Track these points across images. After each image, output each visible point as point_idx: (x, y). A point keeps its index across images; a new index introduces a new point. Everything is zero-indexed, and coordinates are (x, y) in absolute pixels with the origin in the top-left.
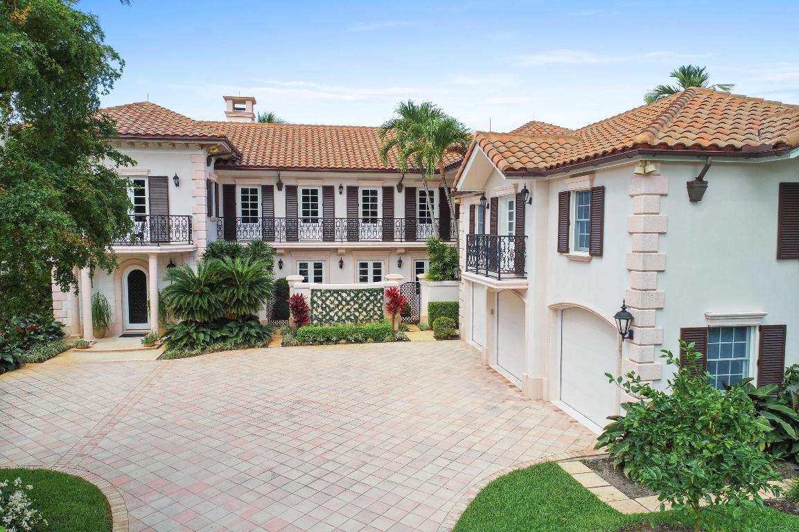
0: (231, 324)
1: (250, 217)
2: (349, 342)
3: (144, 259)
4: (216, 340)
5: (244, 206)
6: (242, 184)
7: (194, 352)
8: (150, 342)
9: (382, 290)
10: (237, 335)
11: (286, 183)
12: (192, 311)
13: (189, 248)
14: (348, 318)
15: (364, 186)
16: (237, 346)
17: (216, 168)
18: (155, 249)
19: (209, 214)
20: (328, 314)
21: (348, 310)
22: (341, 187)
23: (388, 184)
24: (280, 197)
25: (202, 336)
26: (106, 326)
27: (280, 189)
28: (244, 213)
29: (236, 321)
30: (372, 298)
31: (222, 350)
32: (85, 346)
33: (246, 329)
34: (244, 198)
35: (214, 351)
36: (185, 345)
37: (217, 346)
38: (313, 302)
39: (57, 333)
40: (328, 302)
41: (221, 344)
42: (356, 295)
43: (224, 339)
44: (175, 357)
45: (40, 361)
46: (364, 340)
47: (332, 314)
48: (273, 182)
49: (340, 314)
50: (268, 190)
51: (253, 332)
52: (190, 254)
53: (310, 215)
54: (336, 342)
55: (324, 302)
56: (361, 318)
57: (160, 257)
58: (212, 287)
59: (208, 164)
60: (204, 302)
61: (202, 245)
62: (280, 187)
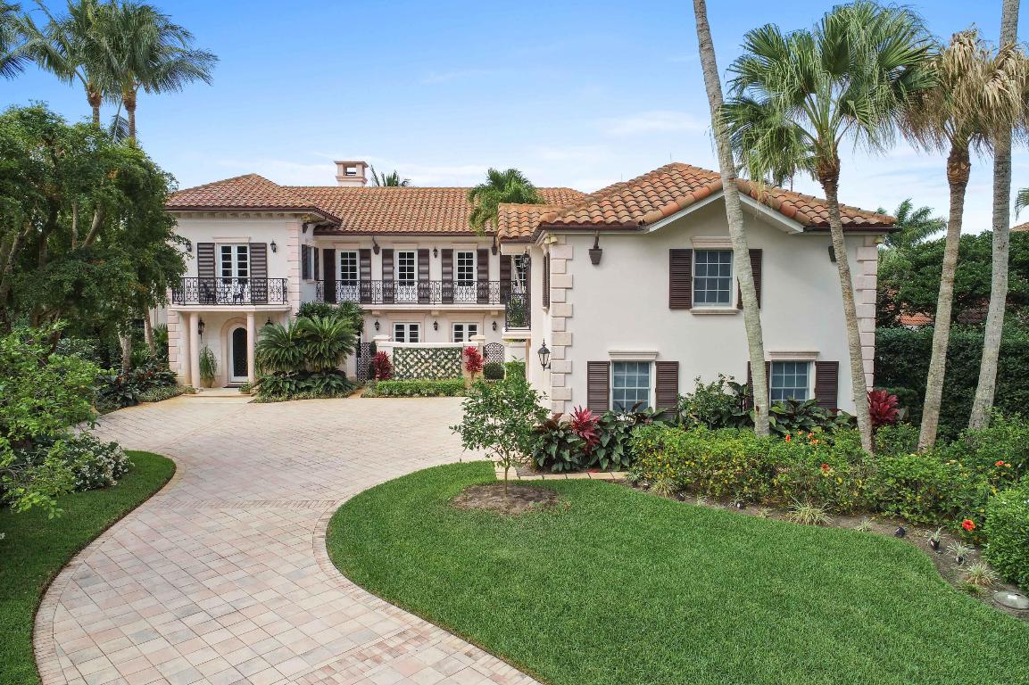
0: (316, 376)
1: (349, 280)
2: (422, 395)
3: (242, 317)
4: (301, 390)
5: (344, 269)
6: (342, 247)
7: (280, 399)
8: (246, 390)
9: (460, 349)
12: (279, 363)
13: (283, 308)
14: (426, 375)
15: (458, 249)
16: (318, 396)
17: (316, 233)
18: (252, 308)
19: (305, 275)
20: (408, 371)
21: (427, 368)
22: (435, 250)
23: (482, 247)
24: (377, 261)
25: (288, 387)
26: (212, 378)
27: (377, 253)
29: (320, 373)
30: (450, 357)
31: (305, 398)
32: (192, 392)
33: (328, 380)
35: (298, 399)
36: (274, 393)
37: (301, 394)
38: (395, 359)
39: (170, 380)
40: (408, 360)
41: (305, 393)
42: (435, 354)
44: (264, 401)
45: (155, 401)
47: (412, 371)
48: (370, 246)
49: (419, 371)
50: (365, 254)
51: (334, 383)
52: (286, 313)
53: (407, 277)
54: (411, 395)
55: (404, 360)
56: (440, 375)
57: (256, 315)
58: (298, 342)
59: (304, 231)
60: (289, 355)
61: (295, 305)
62: (377, 251)
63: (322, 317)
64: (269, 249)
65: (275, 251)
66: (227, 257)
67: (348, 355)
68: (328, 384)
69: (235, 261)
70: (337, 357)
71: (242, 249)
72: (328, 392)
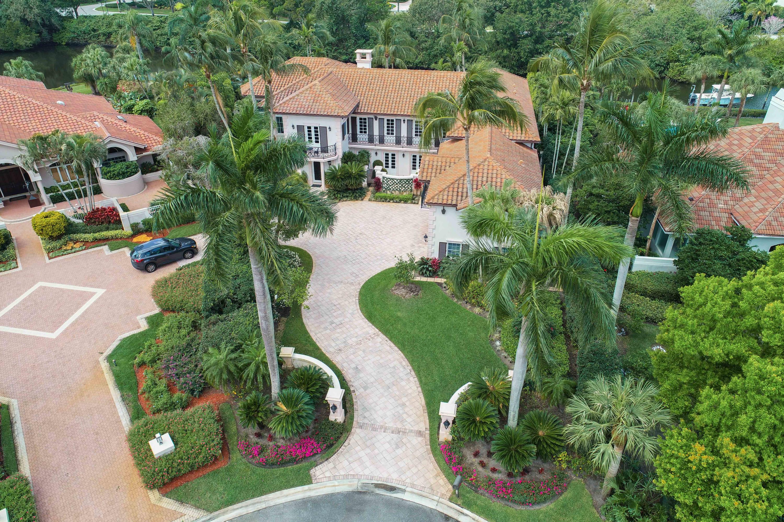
0: (350, 192)
2: (394, 202)
4: (344, 197)
5: (361, 126)
9: (412, 179)
10: (351, 196)
11: (379, 117)
12: (335, 187)
13: (335, 158)
14: (397, 190)
16: (351, 200)
19: (344, 136)
24: (376, 123)
25: (339, 195)
27: (376, 120)
28: (361, 129)
30: (407, 182)
34: (360, 123)
35: (343, 201)
38: (384, 182)
41: (346, 199)
42: (400, 181)
43: (347, 196)
46: (400, 201)
47: (390, 187)
48: (373, 117)
50: (371, 120)
53: (390, 131)
54: (389, 202)
55: (387, 182)
58: (343, 177)
59: (343, 119)
61: (340, 154)
63: (351, 162)
65: (330, 130)
66: (310, 131)
68: (355, 196)
69: (313, 133)
71: (316, 128)
72: (356, 199)
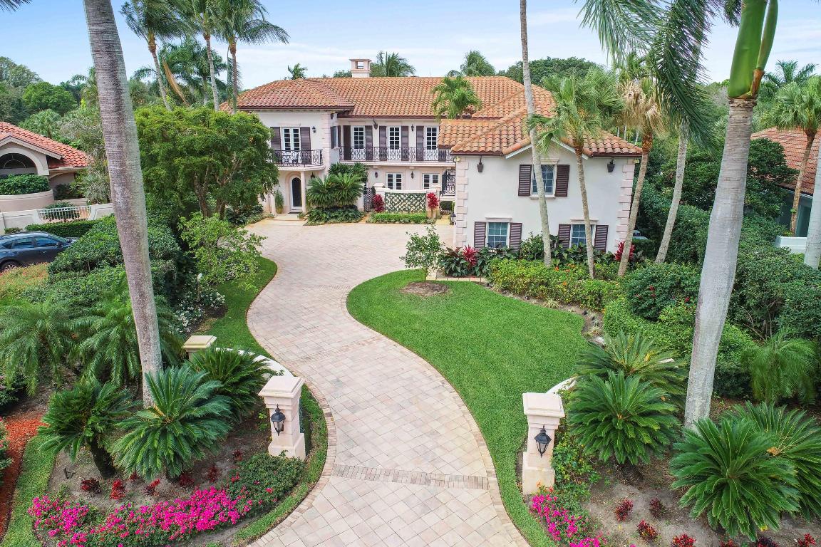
0: (340, 210)
1: (359, 145)
3: (299, 173)
4: (332, 218)
6: (354, 125)
7: (321, 223)
8: (301, 216)
9: (425, 194)
10: (342, 216)
11: (380, 124)
12: (320, 203)
14: (404, 210)
15: (427, 126)
16: (342, 221)
17: (338, 118)
18: (304, 168)
19: (333, 146)
20: (394, 207)
21: (405, 205)
25: (325, 215)
26: (282, 207)
27: (376, 128)
28: (356, 143)
29: (342, 208)
30: (419, 199)
31: (334, 223)
32: (271, 217)
33: (347, 213)
34: (356, 134)
35: (331, 223)
36: (317, 219)
37: (332, 221)
39: (260, 210)
40: (393, 200)
41: (334, 220)
42: (409, 197)
43: (336, 217)
44: (311, 225)
45: (254, 222)
46: (410, 222)
47: (396, 207)
48: (371, 124)
49: (400, 207)
51: (350, 214)
52: (322, 171)
55: (391, 200)
56: (412, 210)
57: (306, 173)
58: (330, 189)
59: (332, 118)
60: (325, 198)
61: (327, 165)
62: (376, 126)
63: (343, 173)
64: (312, 131)
65: (315, 132)
66: (287, 136)
67: (358, 197)
68: (347, 215)
69: (292, 138)
70: (352, 199)
71: (296, 131)
72: (348, 219)
